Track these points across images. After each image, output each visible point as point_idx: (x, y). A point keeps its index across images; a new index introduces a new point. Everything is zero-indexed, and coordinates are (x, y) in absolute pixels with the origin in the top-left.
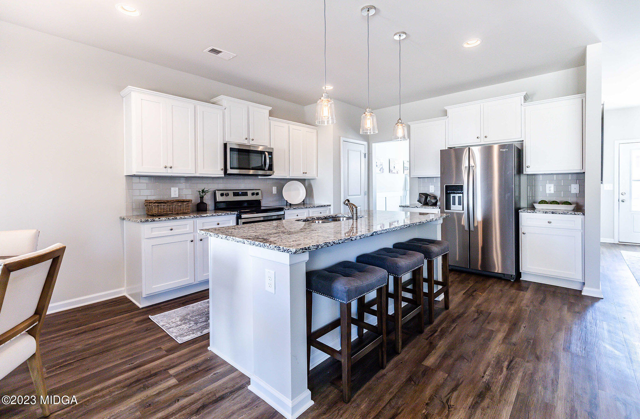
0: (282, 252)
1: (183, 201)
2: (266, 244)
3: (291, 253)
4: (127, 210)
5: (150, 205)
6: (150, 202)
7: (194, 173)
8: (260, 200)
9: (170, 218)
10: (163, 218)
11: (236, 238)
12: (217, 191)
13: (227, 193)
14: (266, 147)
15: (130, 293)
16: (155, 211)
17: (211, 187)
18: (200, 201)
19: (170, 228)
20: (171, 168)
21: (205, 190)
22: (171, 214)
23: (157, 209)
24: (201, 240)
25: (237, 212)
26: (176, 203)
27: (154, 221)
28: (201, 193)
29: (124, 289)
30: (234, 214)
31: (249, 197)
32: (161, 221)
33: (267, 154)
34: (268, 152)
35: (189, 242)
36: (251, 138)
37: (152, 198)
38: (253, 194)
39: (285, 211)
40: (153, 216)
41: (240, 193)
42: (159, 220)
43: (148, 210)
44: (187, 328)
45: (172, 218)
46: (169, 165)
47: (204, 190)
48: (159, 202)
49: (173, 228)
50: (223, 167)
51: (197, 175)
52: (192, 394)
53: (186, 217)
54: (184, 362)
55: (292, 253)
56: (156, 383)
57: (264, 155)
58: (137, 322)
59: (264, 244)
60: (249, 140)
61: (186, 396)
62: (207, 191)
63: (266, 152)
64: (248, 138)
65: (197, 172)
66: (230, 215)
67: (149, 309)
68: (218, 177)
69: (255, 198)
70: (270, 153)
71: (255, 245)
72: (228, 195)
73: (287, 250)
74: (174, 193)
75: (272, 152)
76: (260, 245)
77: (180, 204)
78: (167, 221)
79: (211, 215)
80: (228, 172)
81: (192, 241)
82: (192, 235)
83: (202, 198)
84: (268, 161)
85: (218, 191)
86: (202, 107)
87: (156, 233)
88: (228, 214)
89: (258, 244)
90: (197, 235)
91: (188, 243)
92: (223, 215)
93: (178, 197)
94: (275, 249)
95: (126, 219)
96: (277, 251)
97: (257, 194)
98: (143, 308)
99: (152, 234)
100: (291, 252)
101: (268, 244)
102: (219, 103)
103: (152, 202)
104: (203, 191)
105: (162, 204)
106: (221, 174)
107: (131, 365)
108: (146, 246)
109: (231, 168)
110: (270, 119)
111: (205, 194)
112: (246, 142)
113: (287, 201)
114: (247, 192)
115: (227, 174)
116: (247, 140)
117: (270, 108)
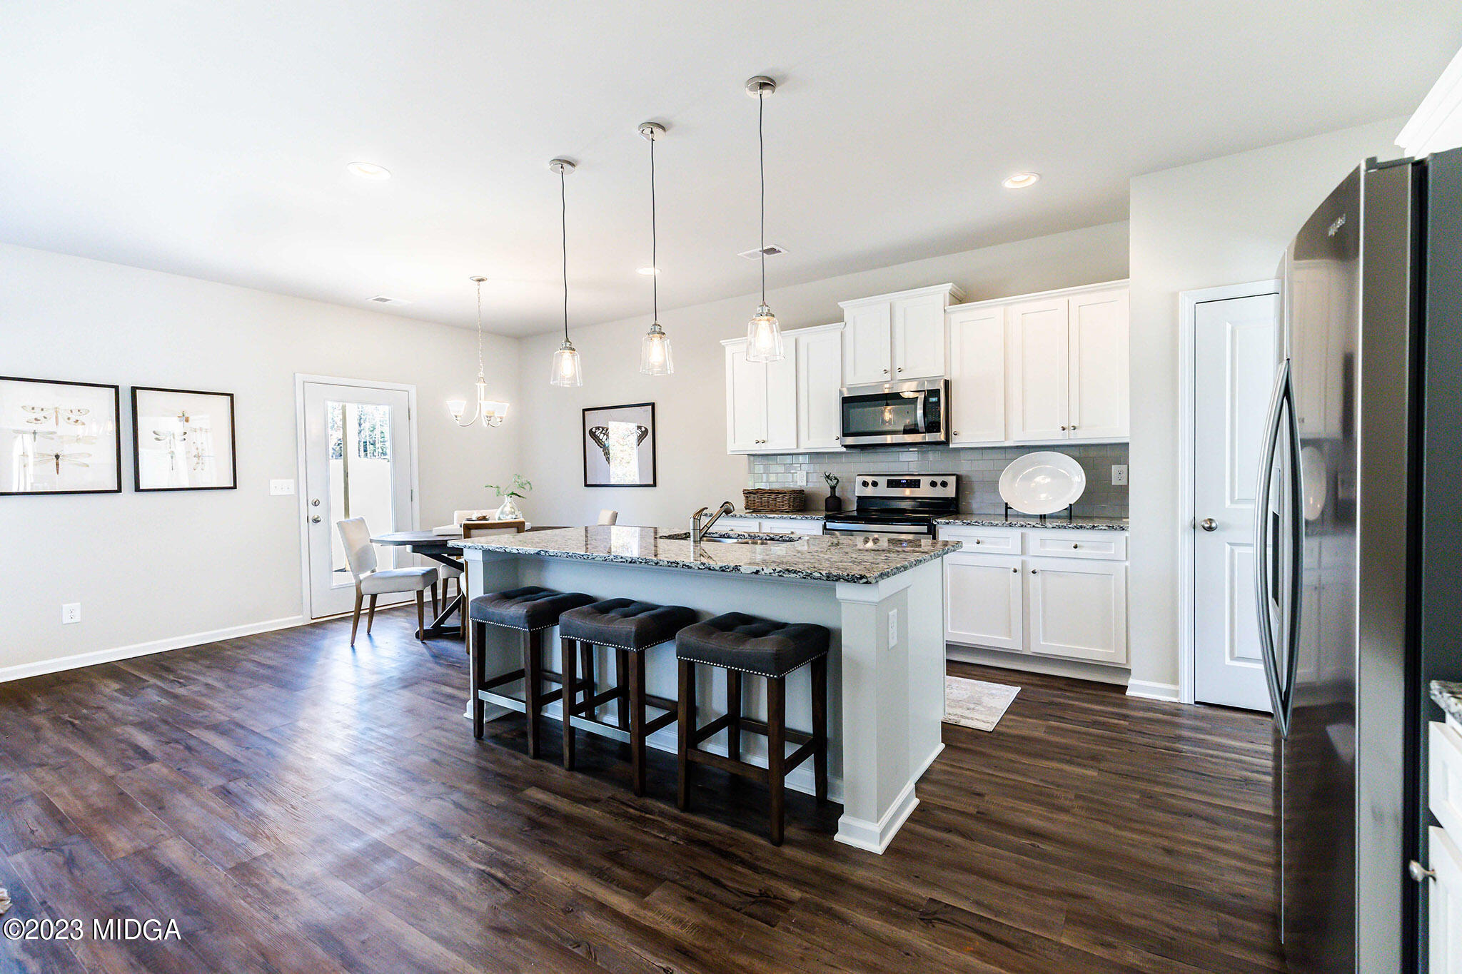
13: (875, 481)
18: (831, 494)
20: (763, 442)
28: (829, 480)
30: (818, 519)
31: (925, 490)
36: (897, 367)
38: (934, 484)
41: (903, 481)
46: (761, 439)
50: (839, 434)
60: (892, 374)
64: (891, 370)
66: (811, 521)
72: (877, 484)
74: (801, 479)
75: (940, 389)
83: (833, 488)
85: (859, 477)
86: (805, 336)
88: (807, 518)
93: (805, 485)
97: (944, 484)
106: (839, 447)
109: (845, 435)
110: (952, 310)
112: (887, 379)
113: (1010, 505)
114: (920, 480)
115: (846, 446)
116: (889, 374)
117: (949, 286)
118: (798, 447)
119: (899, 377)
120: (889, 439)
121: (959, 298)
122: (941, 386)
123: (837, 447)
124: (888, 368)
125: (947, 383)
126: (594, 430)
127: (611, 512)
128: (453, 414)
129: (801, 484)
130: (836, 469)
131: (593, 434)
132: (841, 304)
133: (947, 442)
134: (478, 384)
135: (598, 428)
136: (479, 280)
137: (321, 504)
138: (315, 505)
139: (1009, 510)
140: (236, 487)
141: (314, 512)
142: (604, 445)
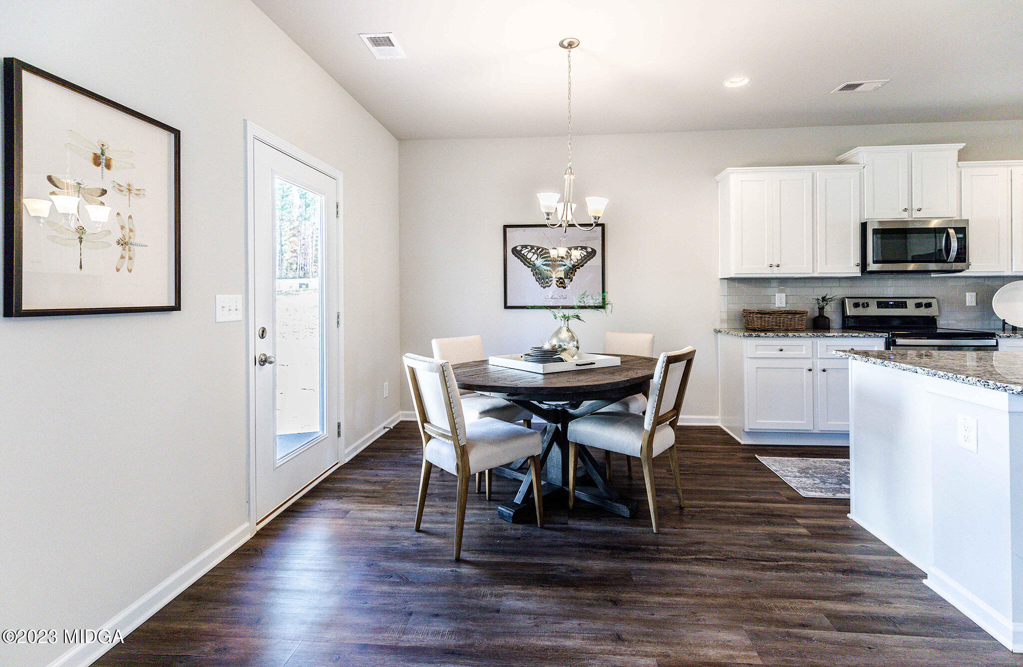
0: (993, 389)
1: (795, 313)
2: (958, 376)
3: (1011, 392)
4: (722, 321)
5: (750, 316)
6: (750, 313)
7: (812, 272)
8: (933, 317)
9: (779, 334)
10: (771, 334)
11: (901, 364)
12: (846, 299)
13: (866, 303)
14: (951, 219)
15: (726, 424)
16: (757, 324)
17: (838, 292)
18: (819, 313)
19: (779, 348)
20: (778, 266)
21: (827, 297)
22: (779, 330)
23: (759, 321)
24: (824, 371)
25: (887, 334)
26: (785, 315)
27: (759, 336)
28: (821, 302)
29: (718, 418)
30: (881, 337)
31: (911, 311)
32: (768, 337)
33: (952, 231)
34: (955, 229)
35: (805, 371)
36: (915, 207)
37: (755, 308)
38: (918, 305)
39: (1000, 340)
40: (754, 330)
41: (891, 303)
42: (766, 335)
43: (747, 323)
44: (810, 484)
45: (782, 334)
46: (775, 263)
47: (825, 297)
48: (762, 313)
49: (783, 348)
50: (858, 261)
51: (816, 275)
52: (832, 553)
53: (801, 334)
54: (814, 518)
55: (1013, 393)
56: (782, 524)
57: (945, 235)
58: (742, 458)
59: (955, 375)
60: (910, 213)
61: (825, 551)
62: (830, 299)
63: (950, 228)
64: (910, 208)
65: (815, 271)
66: (874, 338)
67: (752, 447)
68: (848, 277)
69: (923, 312)
70: (961, 231)
71: (937, 376)
72: (868, 306)
73: (1004, 387)
74: (780, 301)
75: (965, 228)
76: (947, 377)
77: (790, 317)
78: (776, 339)
79: (840, 334)
80: (869, 269)
81: (810, 370)
82: (810, 361)
83: (821, 309)
84: (954, 245)
85: (849, 299)
86: (822, 172)
87: (760, 353)
88: (869, 335)
89: (943, 375)
90: (817, 362)
91: (805, 373)
92: (860, 337)
93: (785, 306)
94: (978, 383)
95: (723, 332)
96: (983, 388)
97: (929, 305)
98: (745, 445)
99: (757, 352)
100: (1013, 390)
101: (963, 377)
102: (853, 159)
103: (754, 312)
104: (824, 299)
105: (767, 316)
106: (856, 272)
107: (747, 497)
108: (749, 366)
109: (874, 262)
110: (959, 166)
111: (827, 304)
112: (905, 216)
114: (906, 302)
115: (865, 272)
116: (907, 213)
117: (960, 145)
118: (813, 272)
119: (917, 215)
120: (912, 267)
121: (962, 156)
124: (907, 207)
125: (968, 223)
126: (519, 249)
129: (781, 306)
135: (525, 247)
137: (268, 334)
138: (262, 336)
139: (1006, 325)
140: (177, 307)
141: (262, 348)
142: (534, 265)
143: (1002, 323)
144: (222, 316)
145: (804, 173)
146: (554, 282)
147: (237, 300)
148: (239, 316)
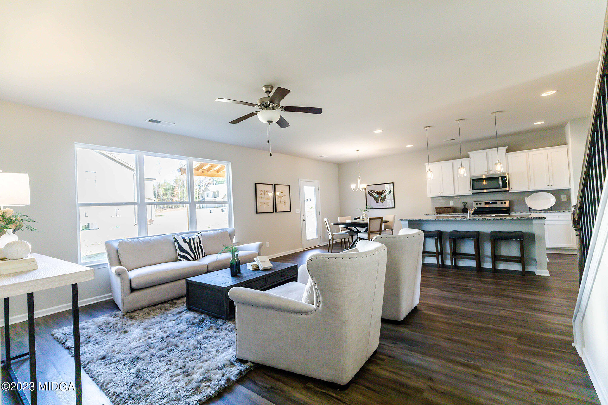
4: (432, 211)
13: (480, 203)
18: (464, 207)
26: (445, 208)
28: (463, 203)
31: (499, 205)
34: (501, 177)
36: (490, 170)
38: (501, 203)
41: (491, 203)
46: (441, 192)
50: (470, 189)
63: (499, 177)
69: (503, 205)
70: (504, 177)
72: (482, 204)
74: (451, 203)
84: (501, 182)
85: (474, 202)
97: (505, 203)
109: (473, 190)
110: (507, 154)
111: (466, 204)
113: (531, 207)
114: (496, 202)
115: (472, 193)
116: (487, 172)
117: (507, 147)
118: (455, 194)
119: (491, 173)
120: (485, 191)
121: (508, 151)
122: (507, 175)
123: (470, 193)
124: (487, 170)
125: (508, 174)
126: (370, 192)
127: (394, 215)
128: (352, 188)
129: (452, 205)
130: (467, 200)
131: (369, 193)
132: (469, 153)
133: (508, 191)
134: (358, 180)
135: (371, 191)
136: (358, 150)
137: (304, 215)
138: (303, 216)
139: (531, 209)
140: (290, 211)
141: (303, 218)
142: (374, 196)
143: (529, 209)
144: (297, 212)
145: (449, 163)
146: (380, 201)
147: (298, 210)
148: (299, 212)
